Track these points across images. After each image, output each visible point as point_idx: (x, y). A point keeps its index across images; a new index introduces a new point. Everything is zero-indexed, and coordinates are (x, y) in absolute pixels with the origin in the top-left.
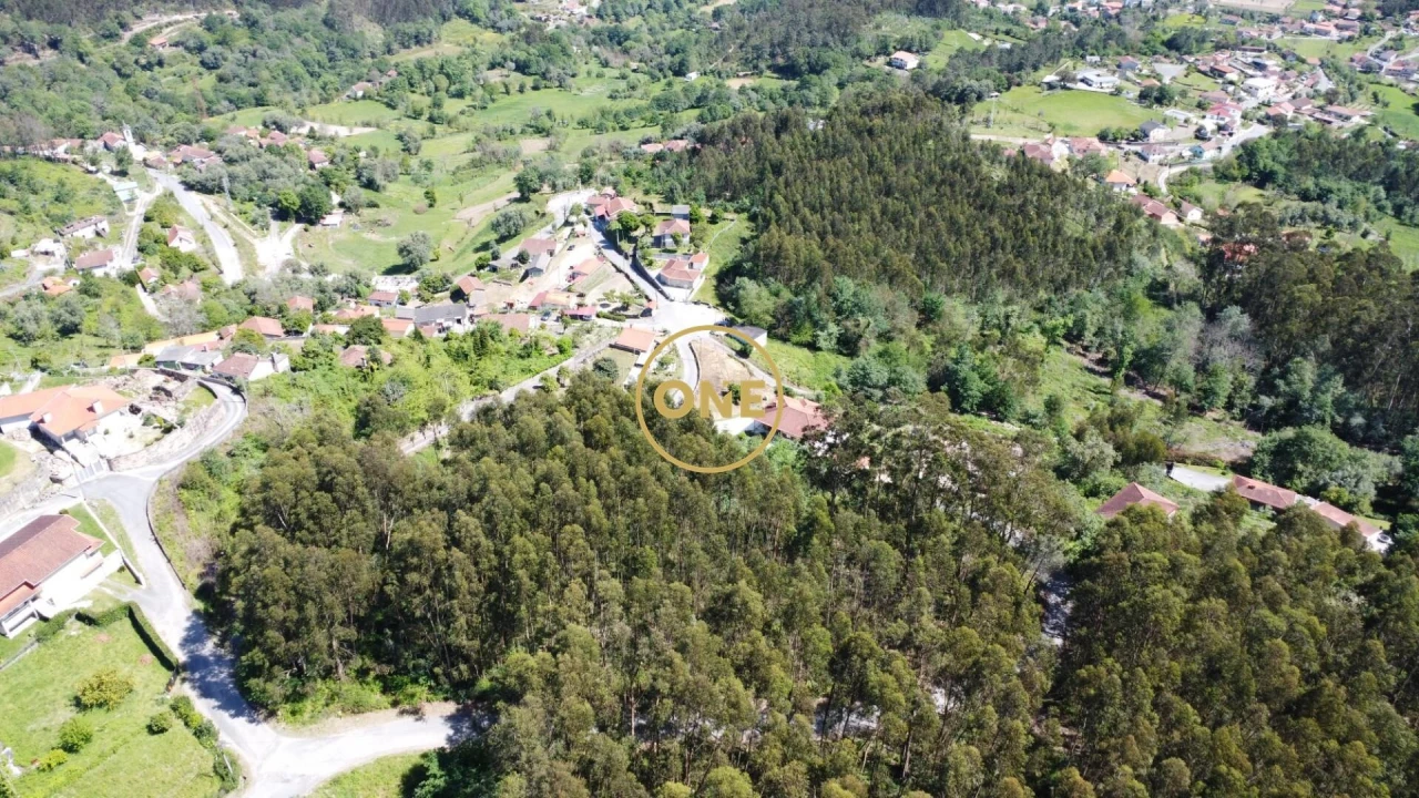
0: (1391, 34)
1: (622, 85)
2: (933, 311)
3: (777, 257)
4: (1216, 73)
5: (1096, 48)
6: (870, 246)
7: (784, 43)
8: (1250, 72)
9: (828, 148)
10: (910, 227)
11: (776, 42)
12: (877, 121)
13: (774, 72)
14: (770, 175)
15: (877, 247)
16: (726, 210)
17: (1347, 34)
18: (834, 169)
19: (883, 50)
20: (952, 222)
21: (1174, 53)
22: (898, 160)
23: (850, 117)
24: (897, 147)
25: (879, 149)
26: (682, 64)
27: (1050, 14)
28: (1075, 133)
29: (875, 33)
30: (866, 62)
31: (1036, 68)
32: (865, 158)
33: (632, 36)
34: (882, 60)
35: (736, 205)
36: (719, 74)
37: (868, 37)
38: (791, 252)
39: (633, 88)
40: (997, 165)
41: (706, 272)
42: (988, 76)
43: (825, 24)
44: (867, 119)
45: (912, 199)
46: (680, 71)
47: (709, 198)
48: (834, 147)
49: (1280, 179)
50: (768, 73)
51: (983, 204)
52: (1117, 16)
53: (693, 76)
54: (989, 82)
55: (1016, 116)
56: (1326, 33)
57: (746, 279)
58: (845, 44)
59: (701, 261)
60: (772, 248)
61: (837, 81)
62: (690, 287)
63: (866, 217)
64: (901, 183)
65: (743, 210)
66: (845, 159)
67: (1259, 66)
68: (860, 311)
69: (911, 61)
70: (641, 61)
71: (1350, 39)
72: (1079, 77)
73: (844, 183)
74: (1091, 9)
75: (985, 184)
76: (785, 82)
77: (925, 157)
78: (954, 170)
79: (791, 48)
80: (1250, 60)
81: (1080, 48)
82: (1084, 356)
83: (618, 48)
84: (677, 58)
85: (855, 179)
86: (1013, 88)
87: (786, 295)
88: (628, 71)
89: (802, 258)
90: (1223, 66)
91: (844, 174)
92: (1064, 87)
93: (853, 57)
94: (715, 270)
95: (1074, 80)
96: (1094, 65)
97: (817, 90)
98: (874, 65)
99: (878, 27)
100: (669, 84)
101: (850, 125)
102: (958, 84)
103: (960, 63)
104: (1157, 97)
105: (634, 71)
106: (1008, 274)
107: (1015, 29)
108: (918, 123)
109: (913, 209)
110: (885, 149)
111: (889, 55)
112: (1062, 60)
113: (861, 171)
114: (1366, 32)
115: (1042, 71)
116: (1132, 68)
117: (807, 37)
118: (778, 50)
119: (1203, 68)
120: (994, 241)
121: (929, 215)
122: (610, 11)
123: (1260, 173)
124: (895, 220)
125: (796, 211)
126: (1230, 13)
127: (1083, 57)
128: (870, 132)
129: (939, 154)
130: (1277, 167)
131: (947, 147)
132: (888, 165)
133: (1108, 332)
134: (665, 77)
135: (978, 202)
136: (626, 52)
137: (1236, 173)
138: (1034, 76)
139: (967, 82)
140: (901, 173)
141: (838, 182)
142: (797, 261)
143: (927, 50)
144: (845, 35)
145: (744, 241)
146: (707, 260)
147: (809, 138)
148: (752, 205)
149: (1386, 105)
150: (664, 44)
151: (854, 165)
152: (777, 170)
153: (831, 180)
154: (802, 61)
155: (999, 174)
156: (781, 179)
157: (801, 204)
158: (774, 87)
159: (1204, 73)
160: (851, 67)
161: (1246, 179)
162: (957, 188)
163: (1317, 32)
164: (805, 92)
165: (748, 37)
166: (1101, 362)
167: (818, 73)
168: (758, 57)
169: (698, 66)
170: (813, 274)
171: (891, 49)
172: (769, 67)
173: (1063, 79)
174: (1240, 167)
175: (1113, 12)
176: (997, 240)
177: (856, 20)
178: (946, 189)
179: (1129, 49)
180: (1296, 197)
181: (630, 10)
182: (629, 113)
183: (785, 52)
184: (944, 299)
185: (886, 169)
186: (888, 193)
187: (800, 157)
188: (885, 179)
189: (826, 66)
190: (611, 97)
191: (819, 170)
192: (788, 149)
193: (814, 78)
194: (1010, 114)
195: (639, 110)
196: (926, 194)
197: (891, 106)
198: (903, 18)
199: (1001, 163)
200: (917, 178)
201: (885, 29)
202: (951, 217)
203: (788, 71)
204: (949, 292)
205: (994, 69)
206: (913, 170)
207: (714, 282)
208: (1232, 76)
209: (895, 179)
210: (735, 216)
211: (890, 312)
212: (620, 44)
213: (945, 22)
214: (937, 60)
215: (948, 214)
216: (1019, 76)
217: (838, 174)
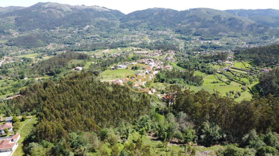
0: (167, 54)
1: (5, 83)
2: (105, 135)
3: (45, 131)
4: (143, 63)
5: (119, 61)
6: (80, 118)
7: (49, 68)
8: (149, 62)
9: (61, 90)
10: (91, 109)
11: (47, 68)
12: (75, 80)
13: (47, 75)
14: (42, 101)
15: (82, 118)
16: (28, 115)
17: (160, 54)
18: (64, 95)
19: (74, 67)
20: (103, 104)
21: (134, 60)
22: (83, 90)
23: (67, 80)
24: (82, 86)
25: (77, 87)
26: (22, 76)
27: (107, 57)
28: (122, 77)
29: (71, 64)
30: (70, 70)
31: (109, 66)
32: (73, 91)
33: (9, 72)
34: (74, 69)
35: (31, 113)
36: (33, 77)
37: (69, 65)
38: (50, 128)
39: (8, 84)
40: (109, 87)
41: (19, 141)
42: (99, 68)
43: (58, 63)
44: (71, 80)
45: (90, 100)
46: (22, 78)
47: (22, 112)
48: (63, 89)
49: (165, 80)
50: (46, 75)
51: (109, 97)
52: (120, 56)
53: (26, 78)
54: (100, 69)
55: (108, 76)
56: (157, 55)
57: (33, 143)
58: (64, 67)
59: (16, 138)
60: (42, 129)
61: (63, 75)
62: (11, 150)
63: (76, 108)
64: (85, 96)
65: (34, 114)
66: (67, 92)
67: (150, 61)
68: (81, 144)
69: (81, 69)
70: (11, 77)
71: (161, 55)
72: (119, 66)
73: (67, 99)
74: (115, 56)
75: (109, 92)
76: (50, 77)
77: (91, 88)
78: (99, 90)
79: (51, 69)
80: (148, 60)
81: (116, 61)
82: (150, 135)
83: (4, 75)
84: (21, 75)
85: (71, 98)
86: (105, 70)
87: (51, 145)
88: (7, 80)
89: (55, 130)
90: (144, 61)
91: (67, 97)
92: (116, 69)
93: (67, 69)
94: (22, 140)
95: (118, 67)
96: (120, 64)
97: (59, 77)
98: (72, 70)
99: (71, 62)
100: (19, 81)
101: (67, 83)
102: (93, 71)
103: (92, 66)
104: (135, 68)
105: (9, 79)
106: (123, 116)
107: (101, 60)
108: (86, 79)
109: (91, 103)
110: (79, 87)
111: (75, 68)
112: (114, 64)
113: (72, 95)
114: (163, 54)
115: (110, 67)
116: (128, 64)
117: (54, 66)
118: (48, 70)
119: (141, 62)
120: (116, 108)
121: (96, 104)
122: (4, 67)
123: (161, 80)
124: (86, 107)
125: (52, 112)
126: (139, 54)
127: (117, 63)
128: (73, 83)
129: (94, 86)
130: (164, 78)
131: (95, 84)
132: (80, 91)
133: (154, 127)
134: (18, 80)
135: (108, 97)
136: (7, 75)
137: (157, 80)
138: (108, 68)
139: (95, 70)
140: (84, 93)
141: (66, 99)
142: (53, 131)
143: (84, 66)
144: (64, 65)
145: (35, 125)
146: (19, 137)
147: (55, 88)
148: (37, 112)
149: (173, 65)
150: (18, 72)
151: (70, 93)
152: (44, 99)
153: (63, 99)
154: (54, 71)
155: (111, 89)
156: (46, 102)
157: (54, 109)
158: (47, 78)
159: (141, 63)
160: (66, 71)
161: (159, 81)
162: (102, 95)
163: (156, 55)
164: (55, 78)
165: (40, 68)
166: (155, 136)
167: (58, 73)
168: (43, 72)
169: (27, 76)
170: (60, 135)
171: (75, 67)
172: (46, 74)
173: (115, 67)
174: (157, 79)
175: (119, 55)
176: (117, 107)
177: (66, 61)
178: (99, 95)
179: (125, 60)
180: (169, 83)
181: (10, 66)
182: (6, 90)
183: (49, 70)
184: (108, 130)
185: (80, 93)
186: (82, 100)
187: (52, 94)
188: (80, 96)
189: (61, 72)
190: (1, 87)
191: (59, 96)
192: (48, 92)
193: (57, 75)
194: (106, 76)
195: (9, 89)
196: (93, 98)
197: (78, 76)
198: (77, 60)
199: (110, 86)
200: (89, 94)
201: (73, 63)
202: (102, 103)
203: (51, 74)
204: (108, 127)
205: (100, 67)
206: (88, 92)
207: (22, 145)
208: (146, 63)
209: (83, 95)
210: (31, 116)
211: (91, 141)
212: (5, 74)
213: (86, 60)
214: (86, 67)
215: (101, 102)
216: (106, 68)
217: (65, 96)
